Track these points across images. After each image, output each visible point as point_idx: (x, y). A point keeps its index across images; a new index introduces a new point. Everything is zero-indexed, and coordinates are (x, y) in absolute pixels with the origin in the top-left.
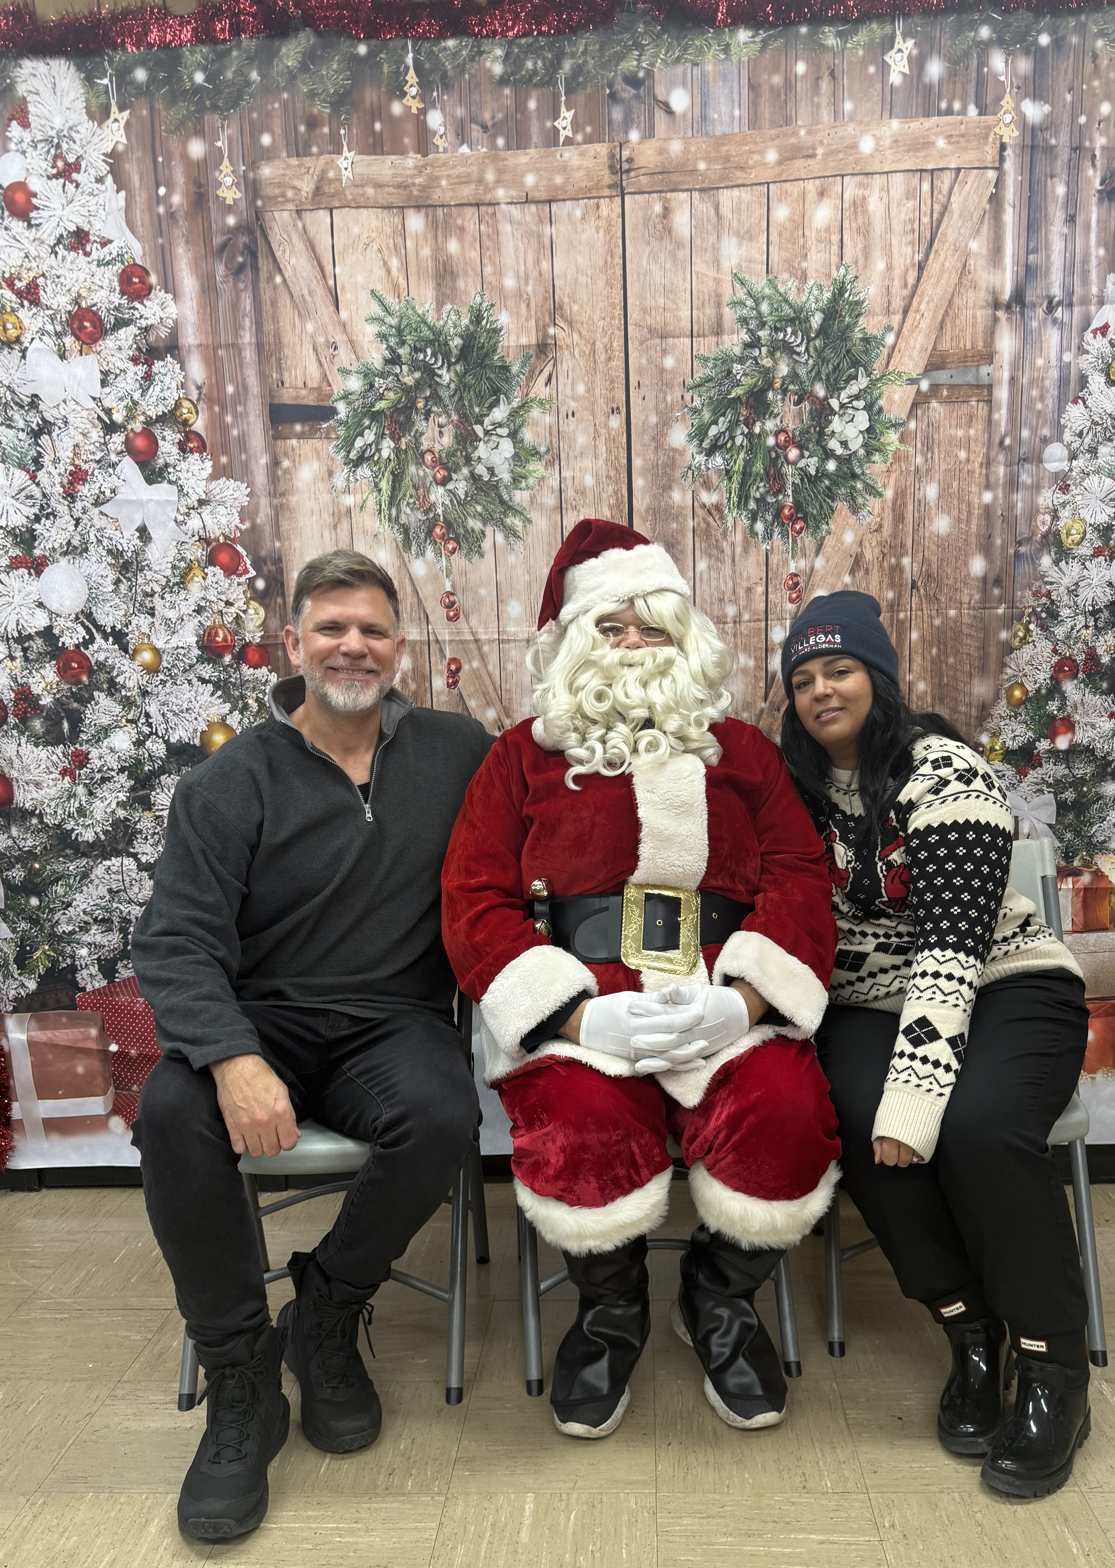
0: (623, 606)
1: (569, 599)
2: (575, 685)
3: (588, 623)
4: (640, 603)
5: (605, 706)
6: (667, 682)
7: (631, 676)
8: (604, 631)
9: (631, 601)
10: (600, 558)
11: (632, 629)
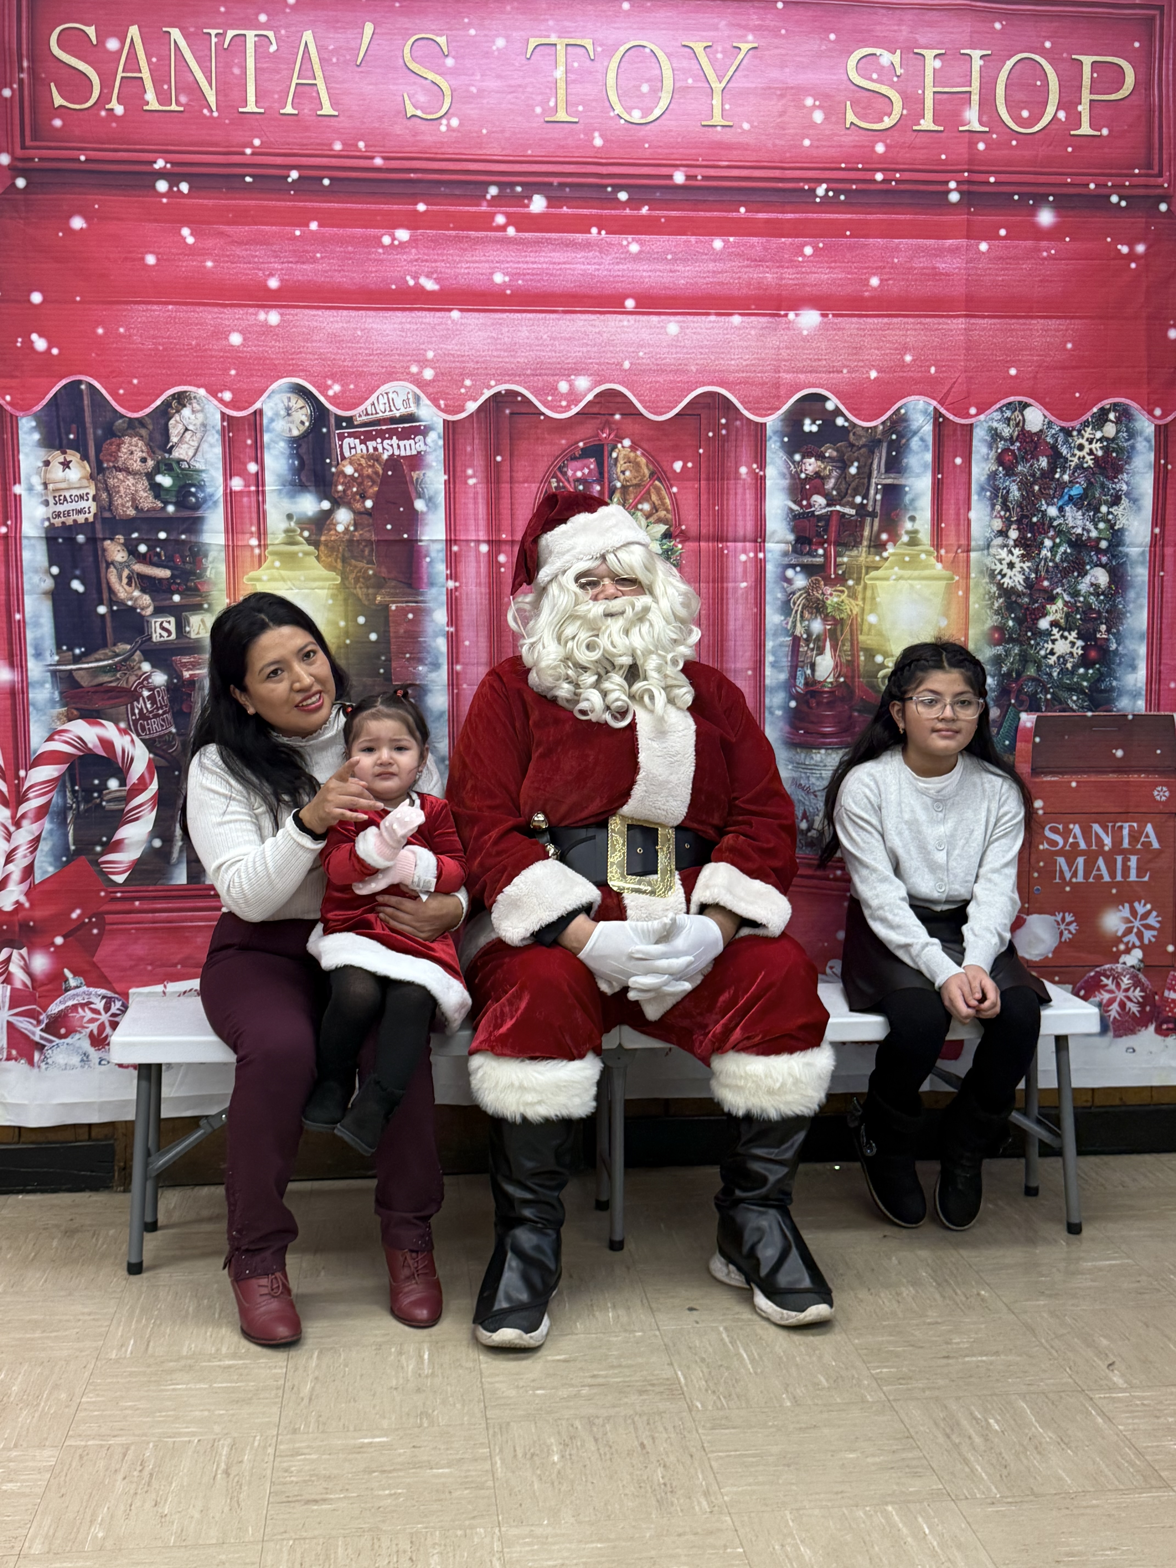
0: (598, 562)
1: (545, 563)
2: (563, 637)
3: (568, 581)
4: (610, 557)
5: (595, 655)
6: (645, 627)
7: (615, 626)
8: (583, 586)
9: (603, 557)
10: (569, 524)
11: (607, 581)
